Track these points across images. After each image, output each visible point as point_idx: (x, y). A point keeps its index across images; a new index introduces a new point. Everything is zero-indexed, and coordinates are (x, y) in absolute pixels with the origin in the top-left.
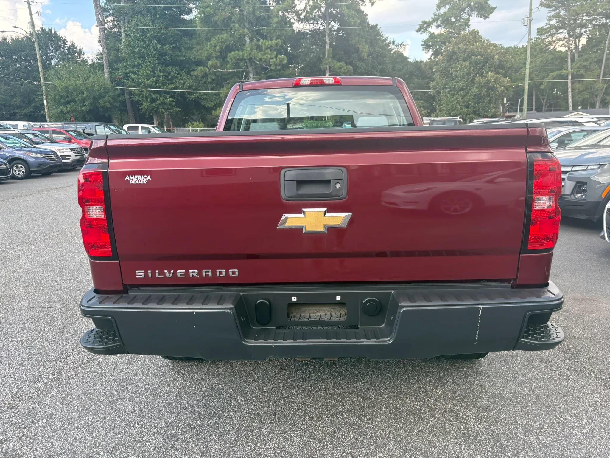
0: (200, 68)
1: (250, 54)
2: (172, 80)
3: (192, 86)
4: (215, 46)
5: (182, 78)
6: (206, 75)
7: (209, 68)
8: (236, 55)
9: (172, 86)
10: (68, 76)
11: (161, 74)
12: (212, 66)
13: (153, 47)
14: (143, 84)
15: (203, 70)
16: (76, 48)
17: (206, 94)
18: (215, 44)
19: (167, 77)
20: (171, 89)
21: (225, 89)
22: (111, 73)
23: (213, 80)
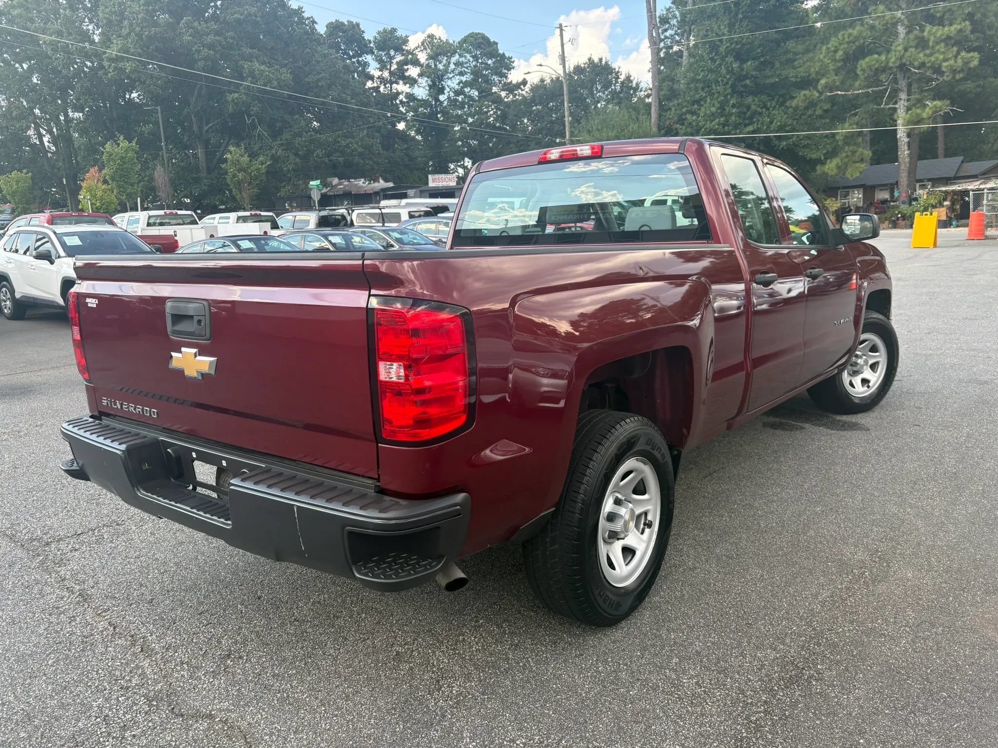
0: (803, 92)
1: (901, 58)
2: (751, 118)
3: (786, 125)
4: (836, 52)
5: (769, 113)
6: (812, 104)
7: (818, 91)
8: (873, 63)
9: (750, 128)
10: (599, 127)
11: (734, 110)
12: (826, 87)
13: (727, 68)
14: (703, 130)
15: (808, 96)
16: (632, 82)
17: (808, 137)
18: (836, 47)
19: (745, 113)
20: (749, 133)
21: (846, 125)
22: (660, 116)
23: (826, 111)
